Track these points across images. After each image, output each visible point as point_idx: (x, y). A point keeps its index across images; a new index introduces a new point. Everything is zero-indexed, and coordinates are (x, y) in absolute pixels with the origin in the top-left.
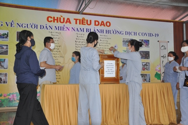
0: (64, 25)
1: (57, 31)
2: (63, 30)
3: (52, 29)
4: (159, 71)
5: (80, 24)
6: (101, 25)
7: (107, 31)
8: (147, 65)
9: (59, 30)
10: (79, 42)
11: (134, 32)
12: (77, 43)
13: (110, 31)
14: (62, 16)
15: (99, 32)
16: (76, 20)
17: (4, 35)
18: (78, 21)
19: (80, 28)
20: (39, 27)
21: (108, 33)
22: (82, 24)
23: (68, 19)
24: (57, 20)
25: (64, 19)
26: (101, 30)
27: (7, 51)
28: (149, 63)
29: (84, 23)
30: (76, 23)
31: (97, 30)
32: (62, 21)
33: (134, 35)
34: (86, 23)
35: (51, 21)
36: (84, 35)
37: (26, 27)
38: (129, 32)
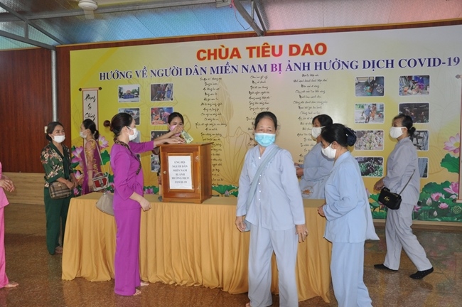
0: (228, 63)
1: (215, 75)
2: (226, 72)
3: (205, 72)
4: (455, 151)
5: (258, 56)
6: (303, 54)
7: (318, 64)
8: (421, 138)
9: (218, 73)
10: (257, 93)
11: (387, 61)
12: (253, 96)
13: (325, 63)
14: (223, 46)
15: (300, 68)
16: (251, 49)
17: (133, 93)
18: (255, 51)
19: (259, 65)
20: (184, 72)
21: (321, 69)
22: (264, 56)
23: (235, 49)
24: (215, 54)
25: (227, 50)
26: (304, 64)
27: (139, 118)
28: (426, 132)
29: (266, 54)
30: (251, 56)
31: (296, 64)
32: (223, 55)
33: (387, 67)
34: (270, 53)
35: (204, 58)
36: (266, 77)
37: (164, 75)
38: (373, 62)
